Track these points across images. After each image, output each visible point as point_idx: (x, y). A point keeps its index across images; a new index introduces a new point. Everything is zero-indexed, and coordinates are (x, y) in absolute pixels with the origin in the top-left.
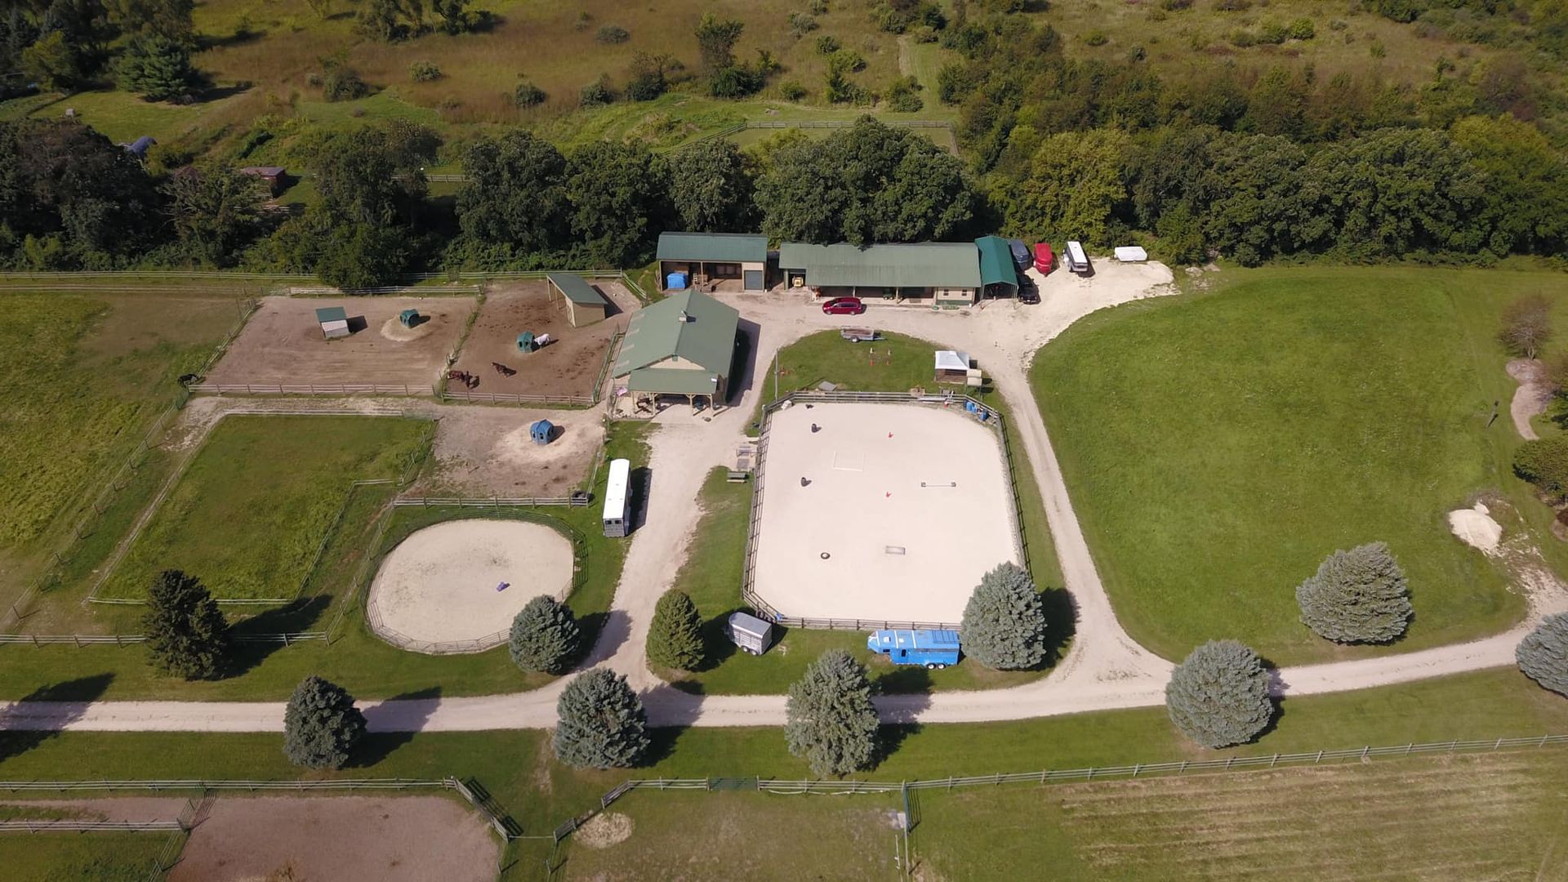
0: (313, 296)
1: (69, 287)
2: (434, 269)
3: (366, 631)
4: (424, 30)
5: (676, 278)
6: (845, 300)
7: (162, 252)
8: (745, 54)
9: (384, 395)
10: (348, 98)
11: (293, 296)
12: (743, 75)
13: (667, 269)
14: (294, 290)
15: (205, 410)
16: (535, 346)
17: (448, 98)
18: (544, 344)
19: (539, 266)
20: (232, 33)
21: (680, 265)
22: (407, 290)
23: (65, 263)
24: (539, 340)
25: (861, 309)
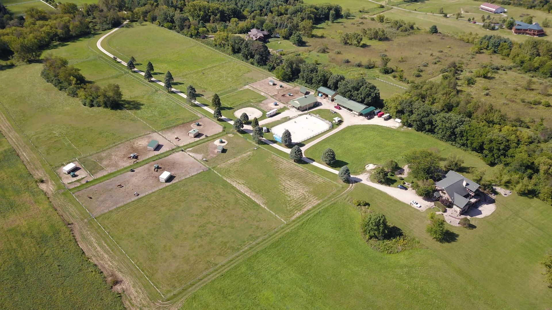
0: (275, 79)
1: (251, 67)
2: (293, 81)
3: (233, 113)
4: (351, 44)
5: (320, 94)
6: (339, 107)
7: (264, 67)
8: (390, 65)
9: (266, 93)
10: (320, 53)
11: (273, 78)
12: (387, 70)
13: (319, 92)
14: (274, 78)
15: (247, 87)
16: (290, 95)
17: (333, 57)
18: (292, 96)
19: (306, 86)
20: (320, 36)
21: (322, 93)
22: (287, 83)
23: (252, 63)
24: (291, 95)
25: (340, 109)
